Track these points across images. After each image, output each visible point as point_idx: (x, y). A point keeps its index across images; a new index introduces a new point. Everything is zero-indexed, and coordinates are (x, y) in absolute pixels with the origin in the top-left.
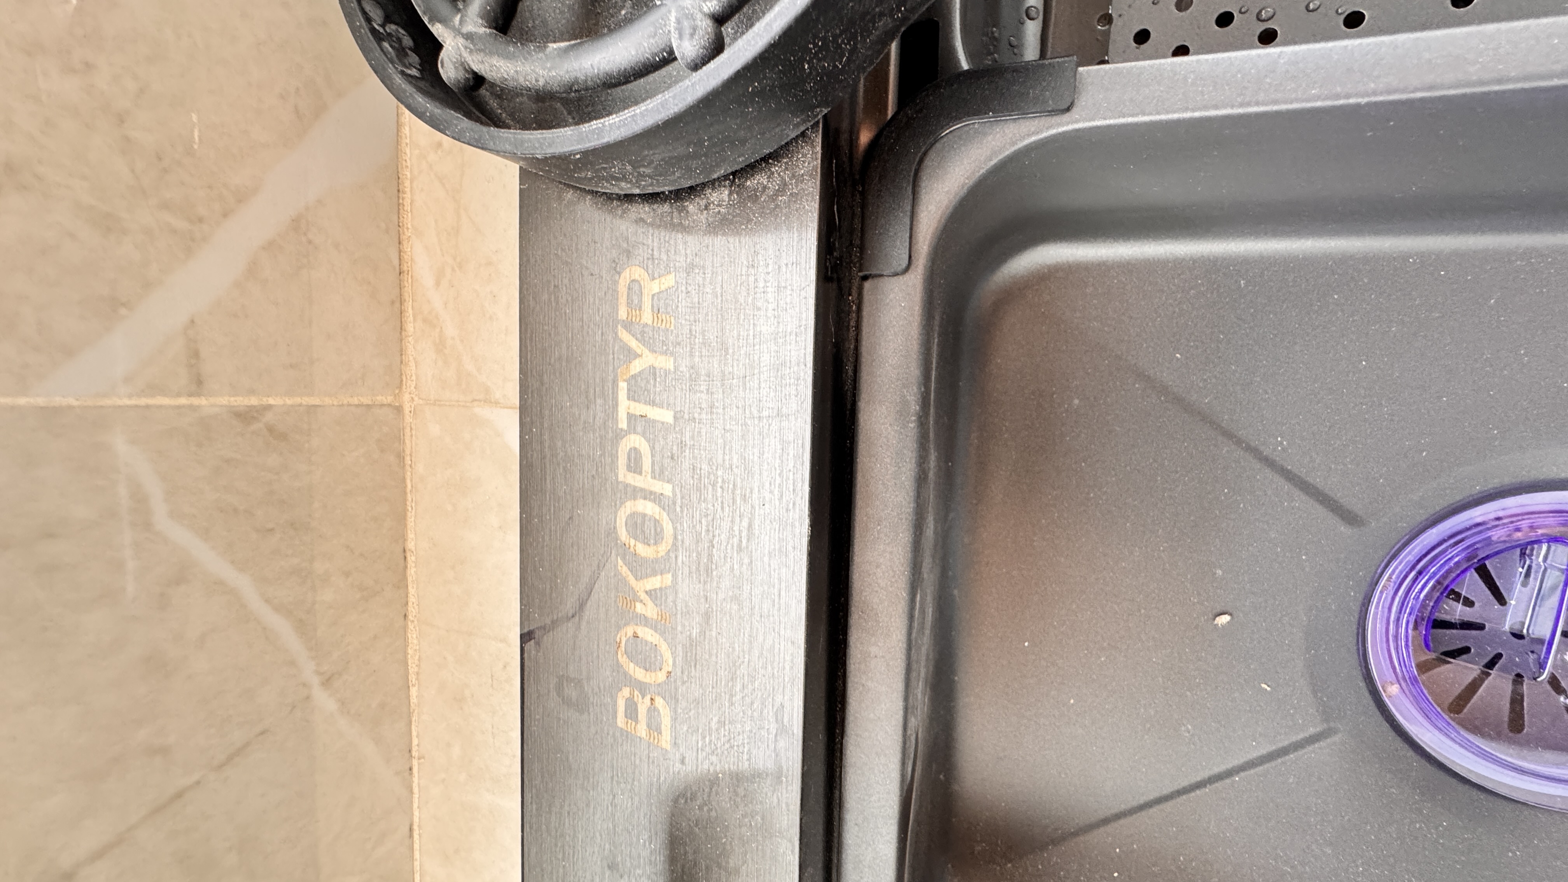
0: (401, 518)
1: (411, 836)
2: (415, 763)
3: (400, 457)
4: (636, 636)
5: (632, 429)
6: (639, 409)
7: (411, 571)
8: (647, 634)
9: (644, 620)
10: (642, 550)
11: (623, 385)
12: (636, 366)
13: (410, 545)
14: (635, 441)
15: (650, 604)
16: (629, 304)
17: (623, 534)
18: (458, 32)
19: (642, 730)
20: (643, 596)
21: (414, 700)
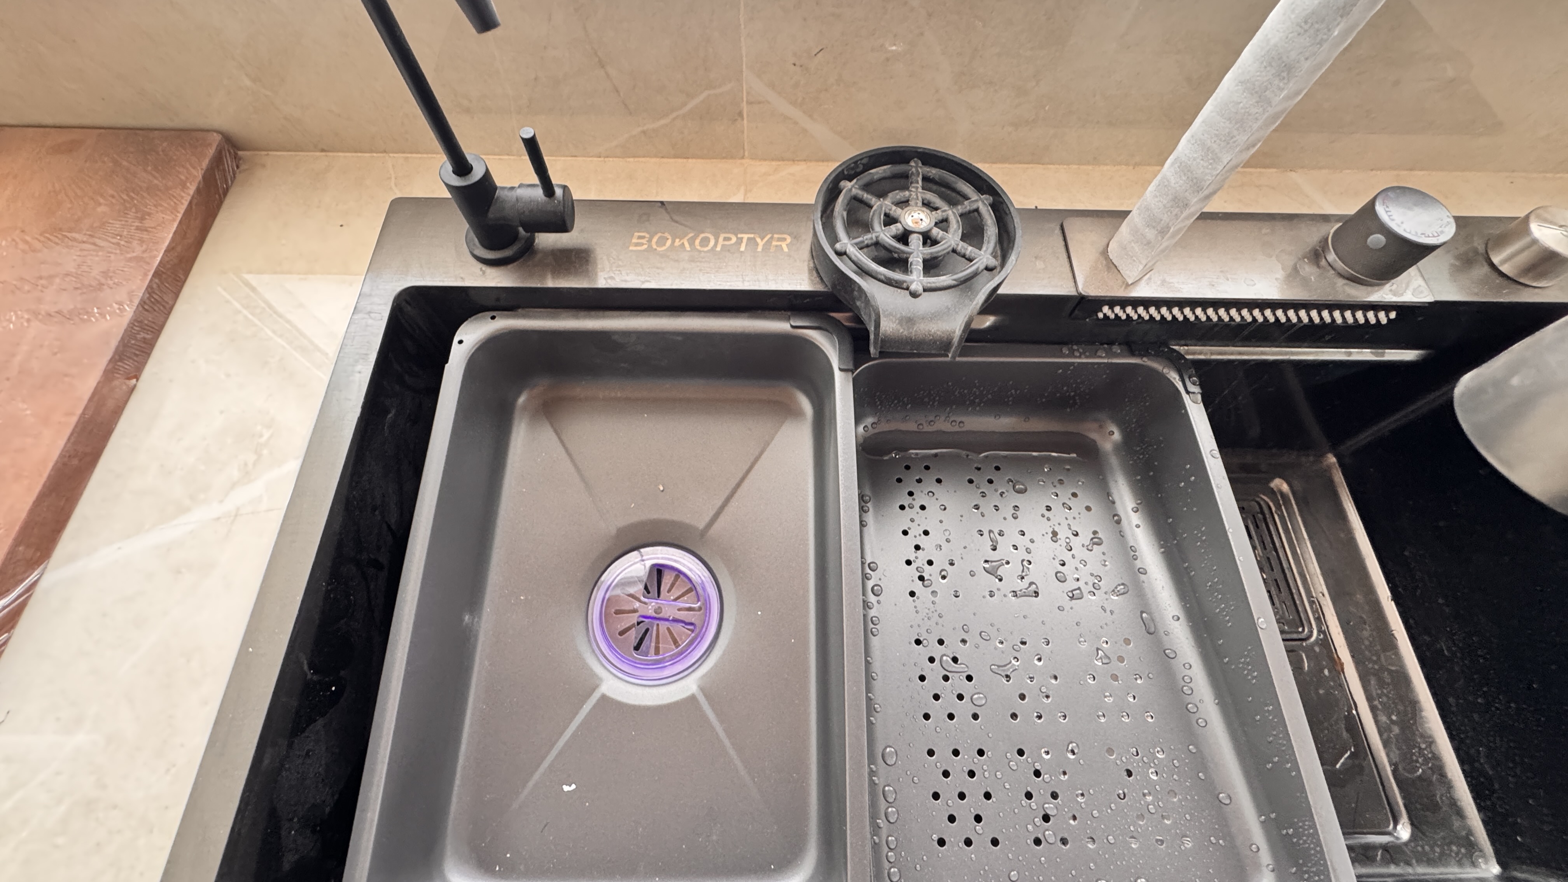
0: (702, 158)
1: (572, 156)
2: (602, 159)
3: (724, 158)
4: (668, 239)
5: (738, 238)
6: (745, 241)
7: (680, 160)
8: (669, 243)
9: (673, 242)
10: (697, 242)
11: (752, 236)
12: (759, 240)
13: (690, 160)
14: (734, 239)
15: (679, 244)
16: (778, 238)
17: (702, 235)
18: (853, 186)
19: (635, 240)
20: (682, 241)
21: (628, 160)
